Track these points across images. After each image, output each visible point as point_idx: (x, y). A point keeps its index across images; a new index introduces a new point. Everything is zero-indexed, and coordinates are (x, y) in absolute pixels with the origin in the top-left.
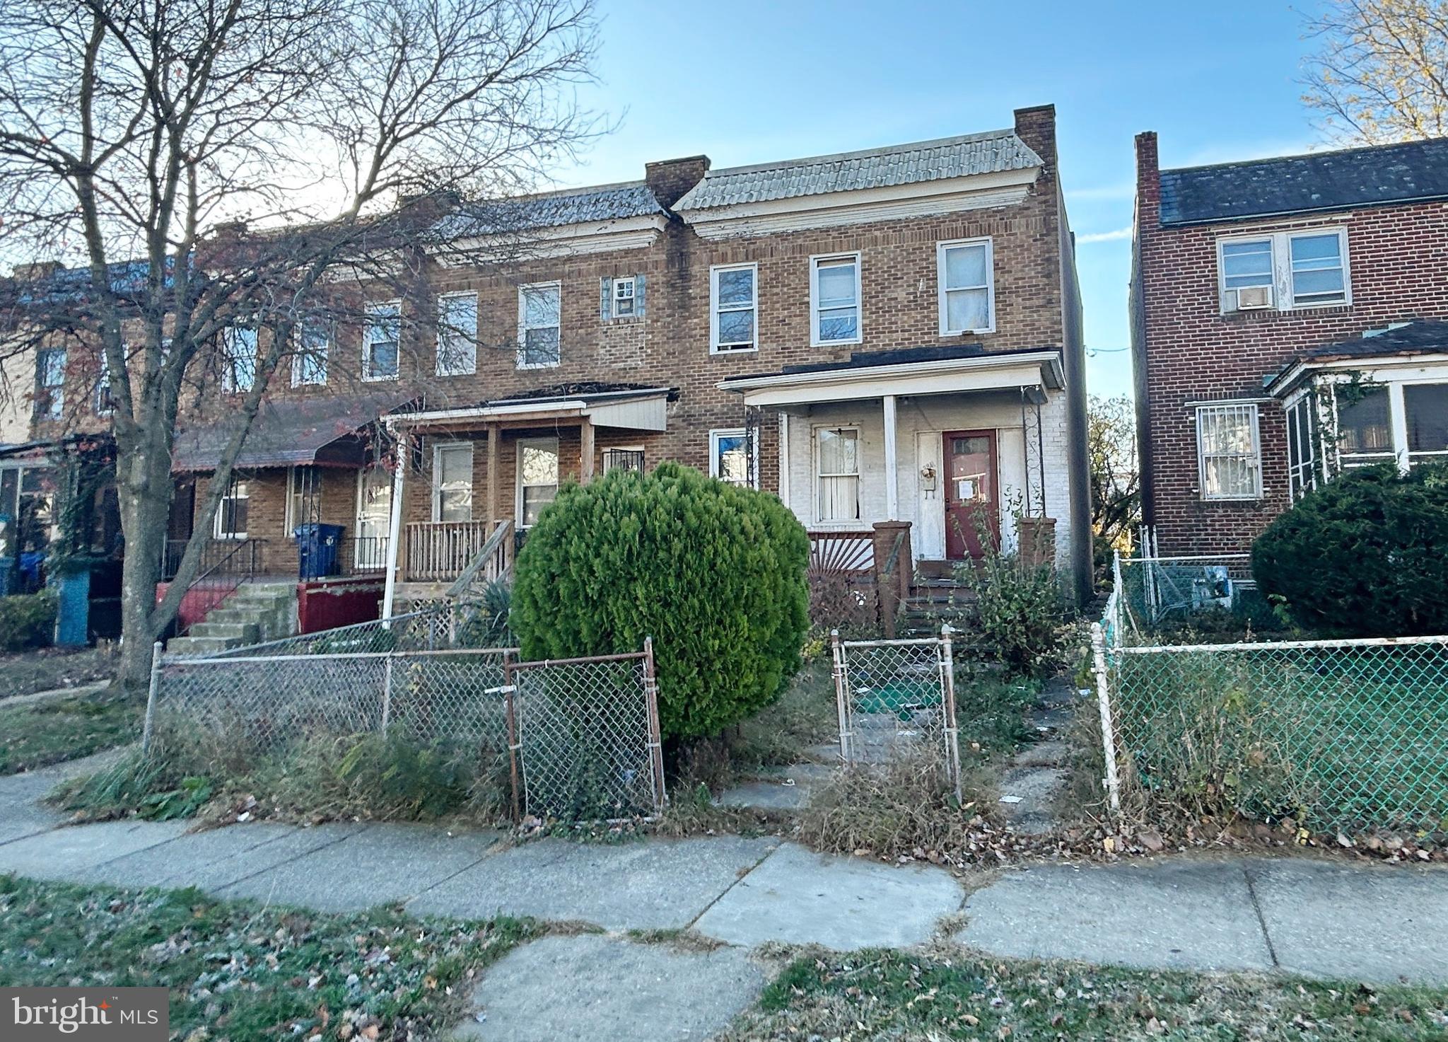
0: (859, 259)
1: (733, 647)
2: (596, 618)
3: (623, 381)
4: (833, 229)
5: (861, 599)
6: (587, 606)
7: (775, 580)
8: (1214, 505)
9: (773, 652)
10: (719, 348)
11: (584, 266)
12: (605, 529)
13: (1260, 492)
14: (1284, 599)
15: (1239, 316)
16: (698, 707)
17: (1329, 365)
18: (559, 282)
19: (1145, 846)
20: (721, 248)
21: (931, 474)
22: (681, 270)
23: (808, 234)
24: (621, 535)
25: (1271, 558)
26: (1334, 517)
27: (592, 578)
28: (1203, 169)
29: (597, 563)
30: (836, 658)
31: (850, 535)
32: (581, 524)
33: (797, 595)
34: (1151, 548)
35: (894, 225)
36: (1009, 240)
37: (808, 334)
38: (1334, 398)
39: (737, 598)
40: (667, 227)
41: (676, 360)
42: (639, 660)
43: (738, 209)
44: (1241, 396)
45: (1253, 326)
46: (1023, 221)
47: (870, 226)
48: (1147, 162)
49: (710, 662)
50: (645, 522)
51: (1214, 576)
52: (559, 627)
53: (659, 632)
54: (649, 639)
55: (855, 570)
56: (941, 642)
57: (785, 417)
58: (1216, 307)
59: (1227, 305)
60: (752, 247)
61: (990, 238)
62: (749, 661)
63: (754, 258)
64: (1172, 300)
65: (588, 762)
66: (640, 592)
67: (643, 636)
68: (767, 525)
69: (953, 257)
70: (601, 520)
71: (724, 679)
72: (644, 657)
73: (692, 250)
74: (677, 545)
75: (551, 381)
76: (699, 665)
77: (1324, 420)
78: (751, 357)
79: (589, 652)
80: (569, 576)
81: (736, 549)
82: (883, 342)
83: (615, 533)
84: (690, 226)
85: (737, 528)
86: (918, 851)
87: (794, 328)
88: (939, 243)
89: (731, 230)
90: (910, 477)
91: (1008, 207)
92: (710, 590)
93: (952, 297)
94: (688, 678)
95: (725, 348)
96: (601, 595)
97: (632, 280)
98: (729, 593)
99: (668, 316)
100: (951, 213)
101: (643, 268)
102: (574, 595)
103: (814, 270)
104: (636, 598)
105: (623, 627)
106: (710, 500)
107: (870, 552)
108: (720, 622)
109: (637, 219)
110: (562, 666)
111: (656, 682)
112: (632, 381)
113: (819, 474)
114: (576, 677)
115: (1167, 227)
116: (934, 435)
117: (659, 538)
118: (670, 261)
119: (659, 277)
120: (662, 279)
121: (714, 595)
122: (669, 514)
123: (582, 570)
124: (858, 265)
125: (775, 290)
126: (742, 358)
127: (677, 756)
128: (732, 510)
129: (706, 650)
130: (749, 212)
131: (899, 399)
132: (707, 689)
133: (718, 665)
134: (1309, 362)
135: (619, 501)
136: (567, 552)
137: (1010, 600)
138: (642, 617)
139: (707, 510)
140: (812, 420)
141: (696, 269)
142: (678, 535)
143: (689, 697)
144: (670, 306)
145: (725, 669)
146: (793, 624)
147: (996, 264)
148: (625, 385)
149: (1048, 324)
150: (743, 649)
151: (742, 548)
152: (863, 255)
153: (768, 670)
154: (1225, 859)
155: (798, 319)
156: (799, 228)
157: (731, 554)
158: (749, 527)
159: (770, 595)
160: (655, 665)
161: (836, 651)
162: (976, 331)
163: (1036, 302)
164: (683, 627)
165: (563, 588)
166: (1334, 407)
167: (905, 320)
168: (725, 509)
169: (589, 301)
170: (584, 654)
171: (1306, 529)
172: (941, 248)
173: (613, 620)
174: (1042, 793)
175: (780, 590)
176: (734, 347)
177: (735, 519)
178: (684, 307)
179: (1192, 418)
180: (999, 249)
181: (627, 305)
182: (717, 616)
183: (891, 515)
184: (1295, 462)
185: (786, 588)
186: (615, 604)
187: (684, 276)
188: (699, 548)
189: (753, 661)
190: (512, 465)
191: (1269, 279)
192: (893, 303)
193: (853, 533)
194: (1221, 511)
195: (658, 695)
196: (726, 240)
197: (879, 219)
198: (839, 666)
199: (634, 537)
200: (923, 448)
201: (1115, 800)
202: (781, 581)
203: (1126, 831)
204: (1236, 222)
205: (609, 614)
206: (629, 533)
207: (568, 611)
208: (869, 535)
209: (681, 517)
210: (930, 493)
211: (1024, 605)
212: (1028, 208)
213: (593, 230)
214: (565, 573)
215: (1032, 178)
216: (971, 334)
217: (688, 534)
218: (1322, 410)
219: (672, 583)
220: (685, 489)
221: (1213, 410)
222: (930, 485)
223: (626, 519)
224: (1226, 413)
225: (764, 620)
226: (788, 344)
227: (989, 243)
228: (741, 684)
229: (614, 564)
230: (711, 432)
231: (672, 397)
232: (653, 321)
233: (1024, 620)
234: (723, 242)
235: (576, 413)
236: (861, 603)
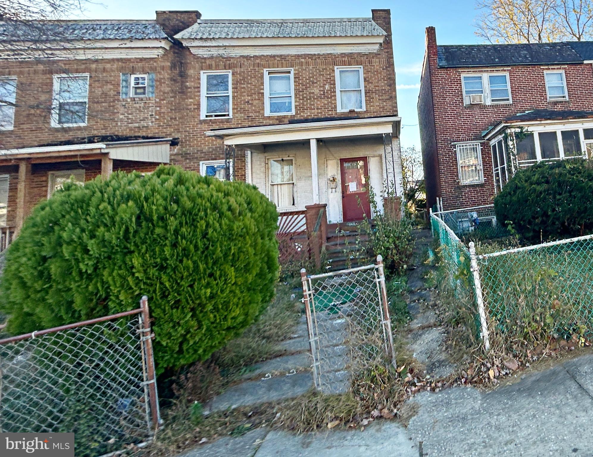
0: (292, 72)
1: (222, 291)
2: (91, 288)
3: (136, 134)
4: (278, 56)
5: (299, 247)
6: (82, 279)
7: (255, 241)
8: (465, 186)
9: (254, 290)
10: (207, 116)
11: (108, 66)
12: (102, 215)
13: (482, 180)
14: (512, 222)
15: (471, 106)
16: (191, 343)
17: (513, 124)
18: (87, 74)
19: (509, 369)
20: (208, 62)
21: (334, 180)
22: (181, 72)
23: (262, 57)
24: (117, 218)
25: (505, 205)
26: (531, 184)
27: (86, 256)
28: (452, 46)
29: (92, 245)
30: (305, 287)
31: (292, 213)
32: (76, 212)
33: (271, 249)
34: (440, 207)
35: (311, 56)
36: (371, 68)
37: (263, 109)
38: (514, 138)
39: (226, 255)
40: (171, 47)
41: (177, 122)
42: (136, 315)
43: (220, 41)
44: (474, 139)
45: (477, 111)
46: (377, 60)
47: (298, 56)
48: (432, 39)
49: (202, 306)
50: (143, 206)
51: (472, 217)
52: (50, 301)
53: (155, 291)
54: (145, 298)
55: (295, 232)
56: (377, 267)
57: (249, 152)
58: (462, 102)
59: (467, 101)
60: (228, 62)
61: (362, 67)
62: (235, 300)
63: (229, 69)
64: (444, 99)
65: (79, 412)
66: (136, 261)
67: (140, 296)
68: (248, 204)
69: (343, 75)
70: (97, 208)
71: (215, 316)
72: (140, 313)
73: (188, 61)
74: (173, 223)
75: (80, 135)
76: (193, 310)
77: (512, 147)
78: (228, 121)
79: (83, 317)
80: (62, 257)
81: (225, 221)
82: (306, 114)
83: (112, 218)
84: (187, 48)
85: (225, 207)
86: (375, 413)
87: (255, 106)
88: (336, 67)
89: (215, 52)
90: (324, 182)
91: (370, 53)
92: (203, 252)
93: (343, 93)
94: (182, 322)
95: (211, 116)
96: (96, 268)
97: (145, 76)
98: (219, 253)
99: (171, 97)
100: (342, 54)
101: (153, 69)
102: (67, 273)
103: (266, 77)
104: (133, 267)
105: (119, 292)
106: (203, 189)
107: (304, 221)
108: (211, 275)
109: (150, 41)
110: (54, 333)
111: (152, 331)
112: (144, 134)
113: (270, 183)
114: (68, 341)
115: (442, 68)
116: (335, 161)
117: (155, 218)
118: (173, 66)
119: (166, 75)
120: (167, 76)
121: (206, 256)
122: (165, 199)
123: (75, 250)
124: (292, 75)
125: (242, 86)
126: (222, 122)
127: (172, 382)
128: (221, 195)
129: (200, 297)
130: (226, 43)
131: (319, 141)
132: (200, 327)
133: (210, 307)
134: (505, 123)
135: (118, 192)
136: (60, 237)
137: (388, 237)
138: (138, 281)
139: (200, 196)
140: (266, 154)
141: (191, 72)
142: (174, 215)
143: (184, 336)
144: (172, 91)
145: (216, 309)
146: (269, 268)
147: (365, 79)
148: (139, 137)
149: (391, 107)
150: (231, 292)
151: (229, 220)
152: (294, 70)
153: (250, 303)
154: (552, 366)
155: (257, 101)
156: (257, 54)
157: (220, 225)
158: (234, 205)
159: (251, 251)
160: (151, 316)
161: (305, 284)
162: (356, 110)
163: (384, 97)
164: (178, 284)
165: (54, 268)
166: (515, 142)
167: (318, 103)
168: (215, 193)
169: (112, 87)
170: (79, 319)
171: (520, 190)
172: (337, 70)
173: (108, 287)
174: (435, 345)
175: (260, 245)
176: (216, 116)
177: (224, 201)
178: (182, 92)
179: (455, 150)
180: (366, 72)
181: (141, 91)
182: (208, 272)
183: (315, 201)
184: (496, 166)
185: (263, 245)
186: (110, 274)
187: (183, 75)
188: (193, 224)
189: (239, 299)
190: (44, 189)
191: (482, 92)
192: (312, 95)
193: (294, 212)
194: (468, 189)
195: (153, 341)
196: (212, 57)
197: (303, 53)
198: (308, 293)
199: (131, 220)
200: (329, 167)
201: (487, 345)
202: (260, 241)
203: (497, 362)
204: (468, 67)
205: (103, 283)
206: (126, 217)
207: (60, 287)
208: (303, 212)
209: (177, 202)
210: (334, 190)
211: (396, 239)
212: (379, 54)
213: (115, 44)
214: (57, 255)
215: (381, 40)
216: (354, 111)
217: (183, 214)
218: (510, 143)
219: (167, 251)
220: (181, 181)
221: (463, 146)
222: (333, 186)
223: (124, 206)
224: (468, 147)
225: (247, 269)
226: (250, 115)
227: (361, 69)
228: (230, 317)
229: (110, 242)
230: (201, 163)
231: (174, 143)
232: (161, 100)
233: (396, 247)
234: (209, 58)
235: (98, 151)
236: (299, 249)
